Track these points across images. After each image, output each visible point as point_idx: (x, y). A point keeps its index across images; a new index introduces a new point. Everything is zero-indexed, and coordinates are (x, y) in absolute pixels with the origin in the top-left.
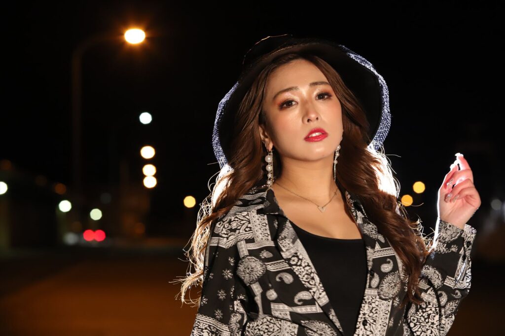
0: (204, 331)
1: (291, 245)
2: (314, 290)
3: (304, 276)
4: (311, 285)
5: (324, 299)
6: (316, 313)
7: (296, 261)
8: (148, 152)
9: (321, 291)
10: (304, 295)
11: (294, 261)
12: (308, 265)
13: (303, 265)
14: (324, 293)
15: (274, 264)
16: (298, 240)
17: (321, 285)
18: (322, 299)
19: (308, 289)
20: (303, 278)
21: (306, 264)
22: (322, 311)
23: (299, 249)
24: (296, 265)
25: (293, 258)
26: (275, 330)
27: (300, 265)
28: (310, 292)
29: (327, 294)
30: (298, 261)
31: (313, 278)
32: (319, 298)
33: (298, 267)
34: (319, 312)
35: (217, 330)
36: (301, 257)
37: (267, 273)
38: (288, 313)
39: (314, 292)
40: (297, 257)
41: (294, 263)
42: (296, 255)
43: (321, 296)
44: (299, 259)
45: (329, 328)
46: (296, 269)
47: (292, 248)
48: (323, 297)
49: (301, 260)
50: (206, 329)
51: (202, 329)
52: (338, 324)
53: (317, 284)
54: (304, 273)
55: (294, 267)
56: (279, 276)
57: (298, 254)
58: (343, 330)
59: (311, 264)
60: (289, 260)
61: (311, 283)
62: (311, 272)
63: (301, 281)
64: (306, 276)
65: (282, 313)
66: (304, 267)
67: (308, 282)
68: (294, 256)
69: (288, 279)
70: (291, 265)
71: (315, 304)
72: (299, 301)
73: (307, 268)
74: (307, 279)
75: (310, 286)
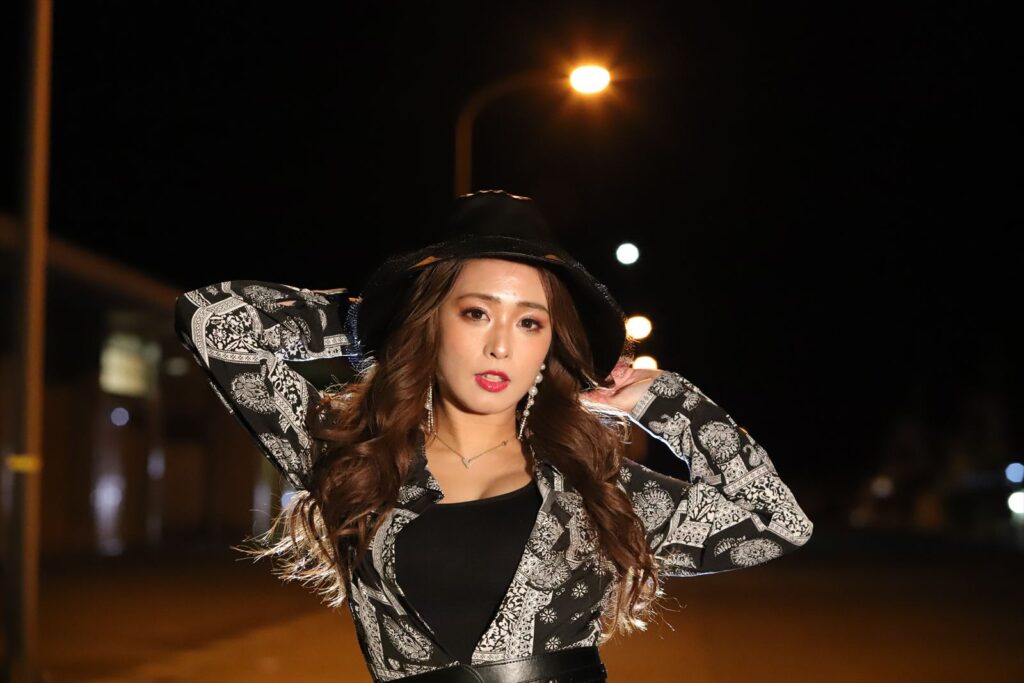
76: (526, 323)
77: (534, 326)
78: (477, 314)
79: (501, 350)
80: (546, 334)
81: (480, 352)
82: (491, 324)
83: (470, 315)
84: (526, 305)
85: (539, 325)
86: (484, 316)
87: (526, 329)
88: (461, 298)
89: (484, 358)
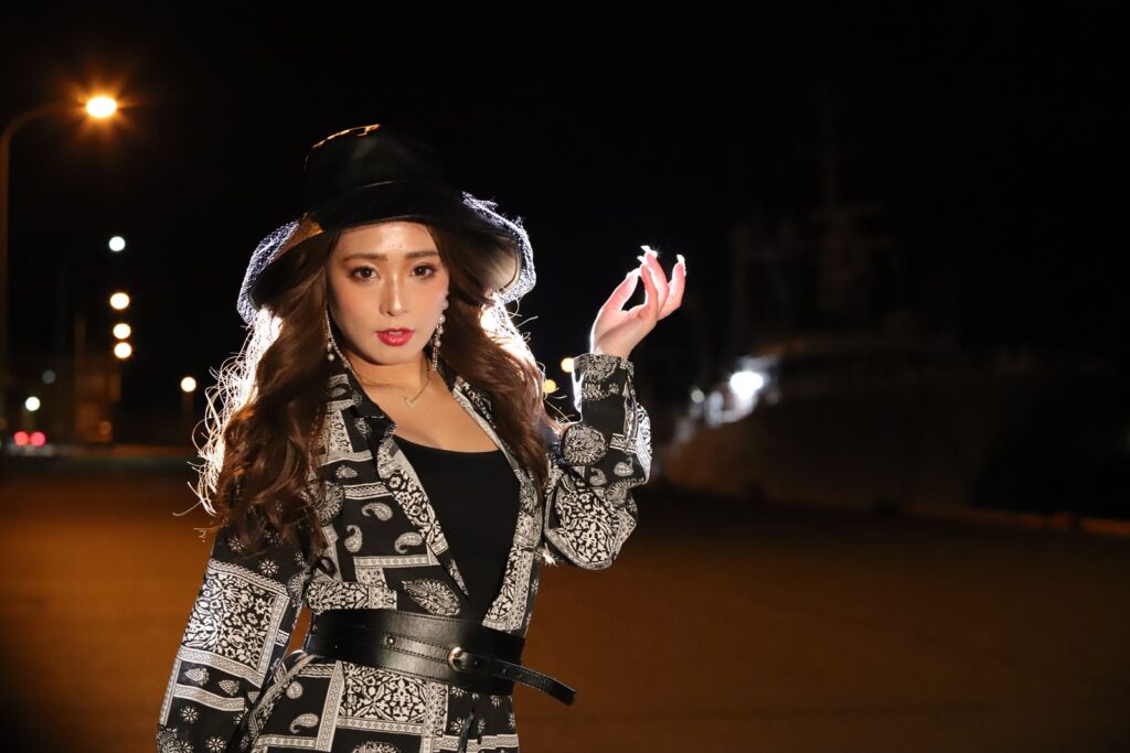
0: (243, 591)
1: (388, 457)
2: (427, 529)
3: (411, 507)
4: (421, 521)
5: (442, 545)
6: (426, 567)
7: (398, 483)
8: (120, 301)
9: (437, 531)
10: (409, 539)
11: (395, 482)
12: (418, 490)
13: (410, 490)
14: (441, 535)
15: (358, 489)
16: (400, 451)
17: (437, 522)
18: (439, 545)
19: (416, 529)
20: (410, 511)
21: (415, 489)
22: (437, 563)
23: (403, 464)
24: (399, 489)
25: (393, 479)
26: (358, 598)
27: (405, 490)
28: (421, 533)
29: (446, 536)
30: (402, 483)
31: (425, 511)
32: (434, 542)
33: (402, 493)
34: (431, 564)
35: (267, 592)
36: (406, 477)
37: (346, 504)
38: (381, 570)
39: (427, 534)
40: (401, 476)
41: (395, 486)
42: (397, 473)
43: (436, 539)
44: (403, 481)
45: (446, 589)
46: (398, 495)
47: (393, 462)
48: (441, 540)
49: (407, 482)
50: (245, 589)
51: (240, 589)
52: (461, 584)
53: (432, 521)
54: (411, 503)
55: (395, 492)
56: (367, 507)
57: (402, 472)
58: (469, 592)
59: (421, 489)
60: (388, 481)
61: (421, 518)
62: (423, 502)
63: (405, 516)
64: (414, 507)
65: (371, 571)
66: (411, 494)
67: (418, 517)
68: (394, 475)
69: (384, 512)
70: (391, 490)
71: (426, 553)
72: (403, 547)
73: (417, 495)
74: (415, 511)
75: (420, 523)
76: (419, 271)
77: (428, 272)
78: (366, 272)
79: (397, 306)
80: (442, 277)
81: (377, 311)
82: (382, 282)
83: (359, 274)
84: (415, 255)
85: (433, 269)
86: (374, 274)
87: (420, 277)
88: (347, 259)
89: (382, 317)
